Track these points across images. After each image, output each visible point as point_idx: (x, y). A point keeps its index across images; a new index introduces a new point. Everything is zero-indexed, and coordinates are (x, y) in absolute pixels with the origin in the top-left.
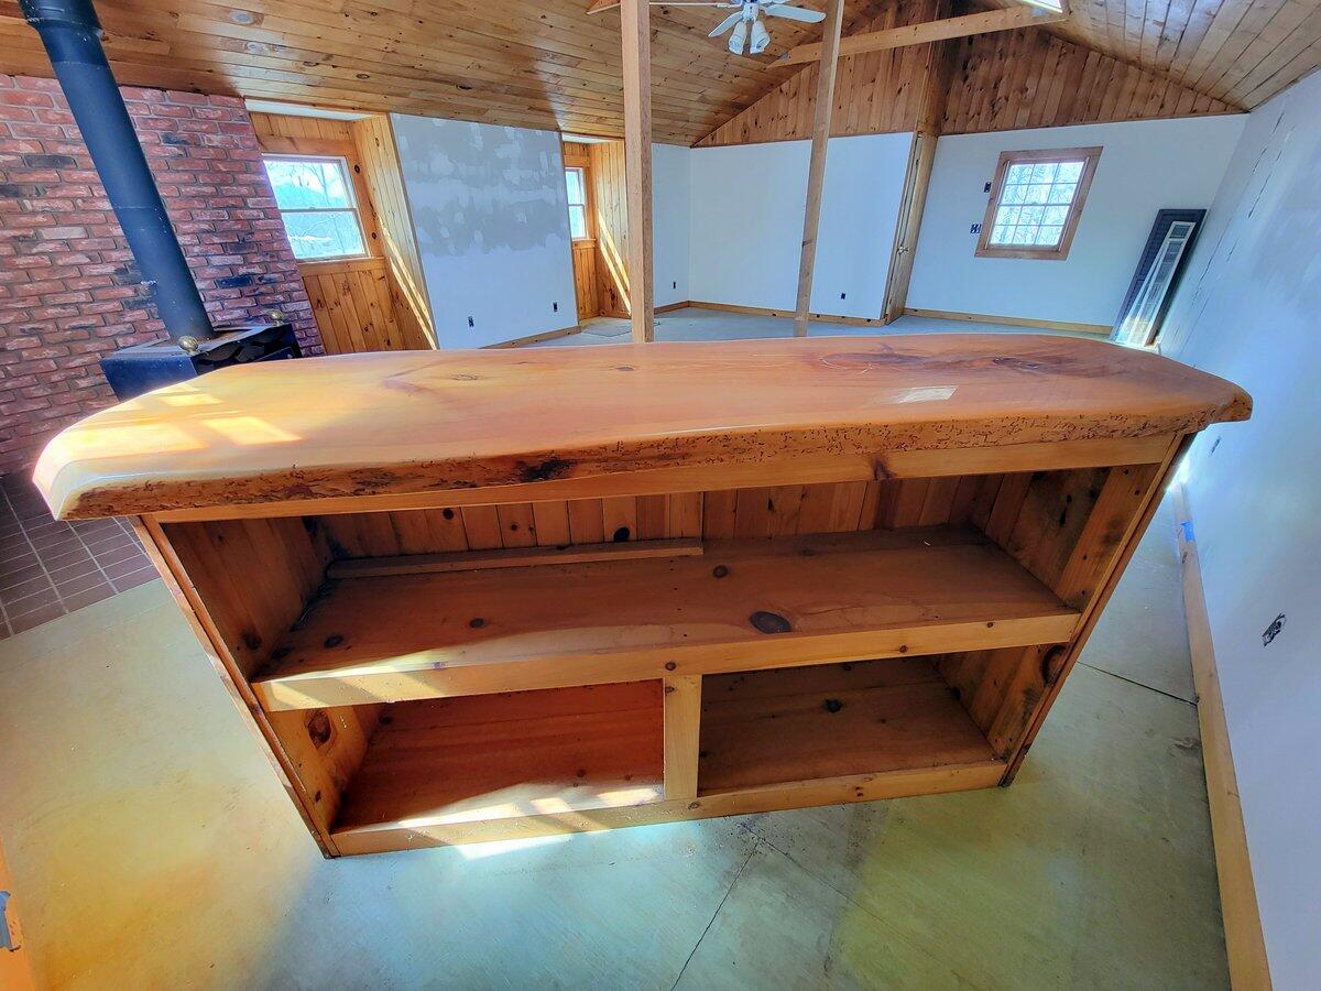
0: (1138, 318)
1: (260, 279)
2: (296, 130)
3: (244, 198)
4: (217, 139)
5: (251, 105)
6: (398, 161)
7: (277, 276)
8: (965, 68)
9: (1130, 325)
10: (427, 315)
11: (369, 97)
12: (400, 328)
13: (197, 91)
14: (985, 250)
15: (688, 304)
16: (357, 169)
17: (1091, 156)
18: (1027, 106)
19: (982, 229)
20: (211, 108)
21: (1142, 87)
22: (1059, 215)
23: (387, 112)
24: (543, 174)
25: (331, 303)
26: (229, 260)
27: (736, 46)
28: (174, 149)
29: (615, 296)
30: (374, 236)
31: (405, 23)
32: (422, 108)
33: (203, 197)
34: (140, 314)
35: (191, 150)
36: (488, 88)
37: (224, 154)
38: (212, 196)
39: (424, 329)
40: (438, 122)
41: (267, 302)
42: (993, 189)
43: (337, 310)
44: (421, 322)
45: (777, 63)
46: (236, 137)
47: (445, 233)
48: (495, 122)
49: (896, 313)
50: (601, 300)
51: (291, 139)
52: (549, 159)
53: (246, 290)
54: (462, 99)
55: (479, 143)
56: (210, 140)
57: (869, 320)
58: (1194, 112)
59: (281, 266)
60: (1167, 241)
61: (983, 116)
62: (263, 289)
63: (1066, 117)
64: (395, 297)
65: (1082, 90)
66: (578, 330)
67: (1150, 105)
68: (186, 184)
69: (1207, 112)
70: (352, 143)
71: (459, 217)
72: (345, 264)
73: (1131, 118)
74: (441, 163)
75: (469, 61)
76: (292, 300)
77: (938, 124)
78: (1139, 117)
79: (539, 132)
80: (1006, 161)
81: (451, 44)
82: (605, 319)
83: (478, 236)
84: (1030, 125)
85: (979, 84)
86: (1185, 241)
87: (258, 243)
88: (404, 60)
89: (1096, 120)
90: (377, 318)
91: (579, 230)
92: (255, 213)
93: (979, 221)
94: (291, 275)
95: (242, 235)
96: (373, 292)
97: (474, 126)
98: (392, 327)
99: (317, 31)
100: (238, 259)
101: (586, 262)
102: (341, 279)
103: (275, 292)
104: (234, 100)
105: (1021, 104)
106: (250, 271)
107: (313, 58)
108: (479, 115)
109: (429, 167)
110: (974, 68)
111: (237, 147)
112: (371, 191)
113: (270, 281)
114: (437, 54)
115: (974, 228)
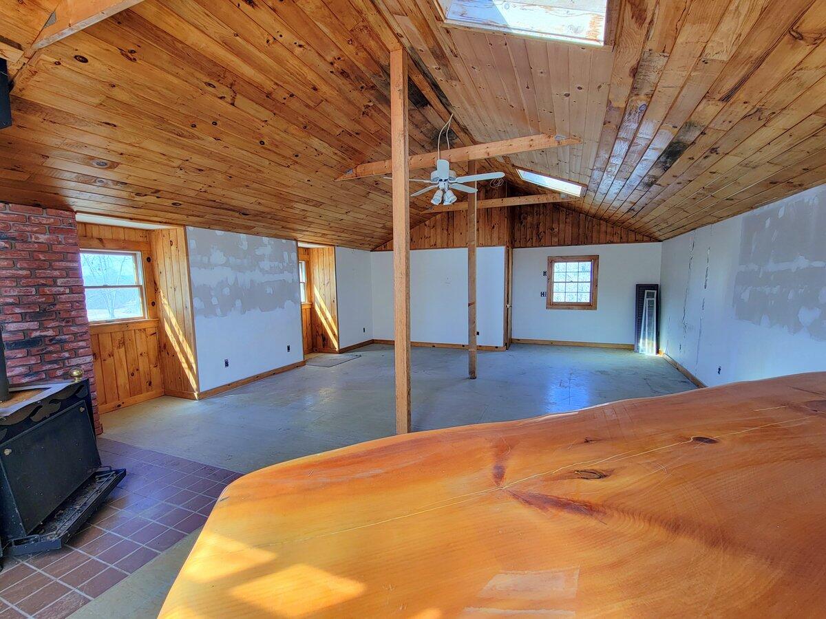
0: (647, 340)
1: (51, 340)
2: (107, 234)
3: (55, 279)
4: (43, 238)
5: (80, 217)
6: (187, 255)
7: (67, 337)
8: (520, 219)
9: (644, 344)
10: (192, 360)
11: (176, 216)
12: (163, 371)
13: (39, 206)
14: (552, 305)
15: (373, 342)
16: (149, 260)
17: (594, 259)
18: (556, 236)
19: (547, 294)
20: (46, 217)
21: (609, 230)
22: (587, 287)
23: (184, 226)
24: (285, 264)
25: (105, 354)
26: (25, 326)
27: (436, 201)
28: (2, 243)
29: (325, 338)
30: (153, 304)
31: (220, 177)
32: (208, 225)
33: (16, 278)
35: (18, 246)
36: (259, 216)
37: (48, 248)
38: (26, 277)
39: (187, 371)
40: (219, 233)
41: (53, 359)
42: (548, 274)
43: (110, 361)
44: (185, 365)
46: (61, 237)
47: (215, 301)
48: (257, 234)
49: (510, 343)
50: (316, 341)
51: (101, 240)
52: (289, 256)
53: (34, 350)
54: (241, 221)
55: (245, 246)
56: (37, 238)
57: (497, 347)
58: (636, 241)
59: (74, 329)
60: (646, 300)
61: (534, 238)
62: (51, 348)
63: (576, 241)
64: (163, 347)
65: (581, 230)
66: (303, 363)
67: (615, 237)
69: (642, 241)
70: (149, 244)
71: (226, 291)
72: (125, 325)
73: (608, 243)
74: (218, 257)
75: (253, 200)
76: (77, 356)
77: (513, 244)
78: (612, 242)
79: (284, 241)
80: (551, 261)
81: (246, 190)
82: (321, 354)
83: (238, 303)
84: (559, 245)
85: (529, 225)
86: (655, 299)
87: (58, 312)
88: (210, 197)
89: (591, 243)
90: (143, 365)
91: (303, 299)
92: (62, 289)
93: (545, 290)
94: (80, 336)
95: (43, 306)
96: (144, 345)
97: (243, 236)
98: (156, 372)
99: (154, 176)
100: (34, 325)
101: (306, 316)
102: (119, 336)
103: (63, 350)
104: (67, 213)
105: (552, 235)
106: (42, 334)
107: (144, 191)
108: (248, 230)
109: (209, 259)
110: (525, 218)
111: (60, 243)
112: (157, 273)
113: (61, 341)
114: (235, 195)
115: (543, 294)
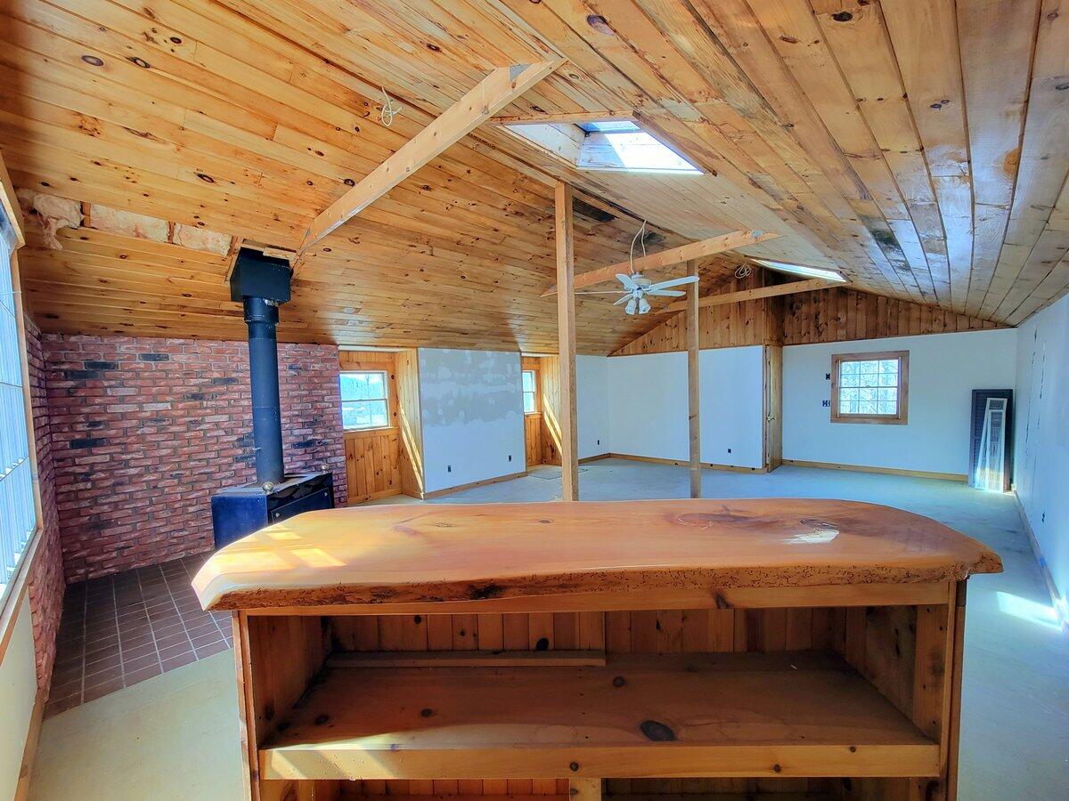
0: (987, 469)
1: (319, 443)
2: (362, 358)
3: (323, 397)
4: (317, 367)
5: (340, 348)
6: (418, 373)
7: (329, 440)
8: (791, 308)
9: (983, 475)
10: (420, 464)
11: (409, 341)
12: (400, 473)
13: (314, 343)
14: (838, 418)
15: (609, 456)
16: (393, 377)
17: (903, 356)
18: (842, 328)
19: (832, 403)
20: (319, 351)
21: (925, 315)
22: (892, 394)
23: (417, 348)
24: (508, 376)
25: (358, 456)
26: (304, 431)
27: (630, 310)
28: (293, 372)
29: (554, 450)
30: (395, 414)
31: (435, 307)
32: (436, 345)
33: (300, 397)
34: (242, 465)
35: (302, 373)
36: (477, 334)
37: (319, 374)
38: (306, 396)
39: (417, 474)
40: (446, 351)
41: (320, 457)
42: (832, 377)
43: (361, 460)
44: (415, 468)
45: (661, 311)
46: (328, 365)
47: (440, 412)
48: (481, 349)
49: (775, 463)
50: (544, 453)
51: (358, 363)
52: (513, 366)
53: (309, 449)
54: (463, 339)
55: (469, 361)
56: (314, 367)
57: (753, 469)
58: (971, 328)
59: (334, 435)
60: (988, 413)
61: (812, 333)
62: (319, 449)
63: (873, 333)
64: (401, 452)
65: (880, 318)
66: (526, 474)
67: (935, 326)
68: (293, 390)
69: (982, 328)
70: (393, 363)
71: (451, 403)
72: (374, 433)
73: (923, 333)
74: (444, 372)
75: (469, 322)
76: (335, 455)
77: (780, 339)
78: (929, 332)
79: (507, 353)
80: (837, 360)
81: (459, 314)
82: (549, 466)
83: (462, 414)
84: (848, 339)
85: (803, 317)
86: (1004, 412)
87: (324, 422)
88: (431, 324)
89: (897, 334)
90: (386, 466)
91: (530, 406)
92: (327, 404)
93: (828, 398)
94: (338, 440)
95: (316, 417)
96: (387, 449)
97: (467, 352)
98: (395, 472)
99: (386, 314)
100: (309, 431)
101: (534, 427)
102: (368, 441)
103: (326, 451)
104: (333, 346)
105: (837, 328)
106: (314, 438)
107: (382, 325)
108: (471, 346)
109: (437, 375)
110: (798, 308)
111: (327, 370)
112: (398, 389)
113: (325, 444)
114: (451, 320)
115: (825, 403)
